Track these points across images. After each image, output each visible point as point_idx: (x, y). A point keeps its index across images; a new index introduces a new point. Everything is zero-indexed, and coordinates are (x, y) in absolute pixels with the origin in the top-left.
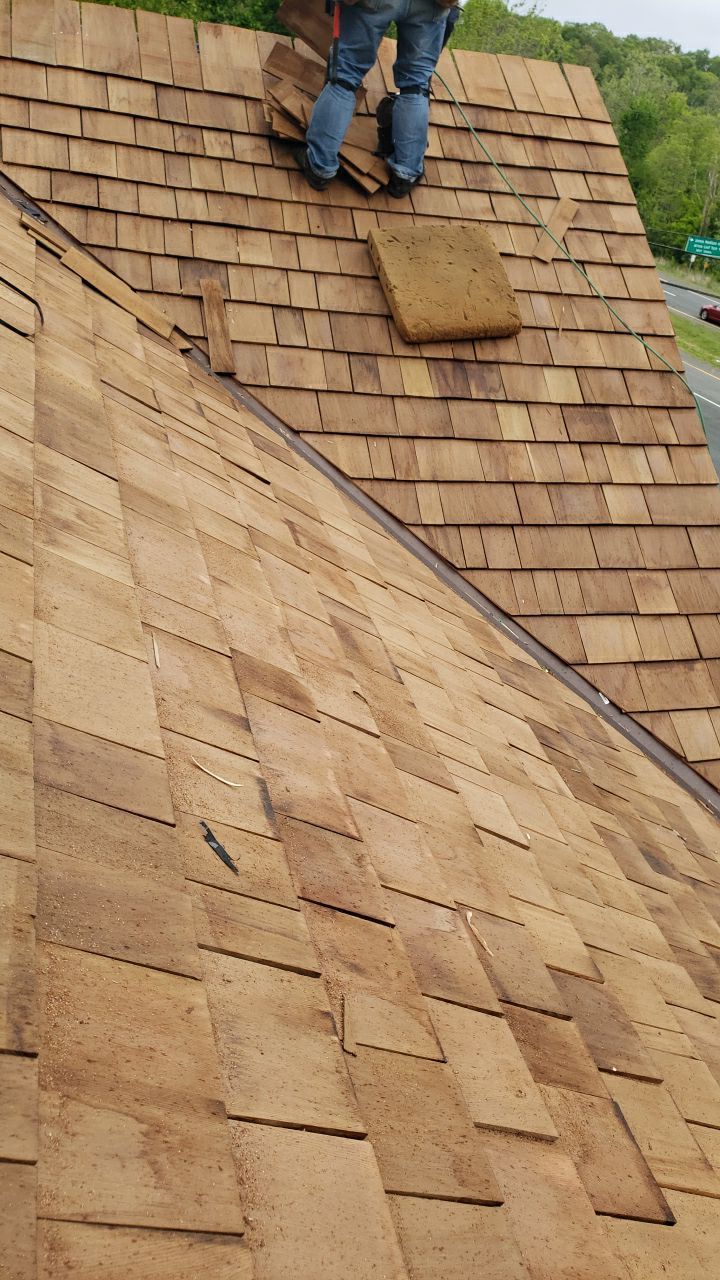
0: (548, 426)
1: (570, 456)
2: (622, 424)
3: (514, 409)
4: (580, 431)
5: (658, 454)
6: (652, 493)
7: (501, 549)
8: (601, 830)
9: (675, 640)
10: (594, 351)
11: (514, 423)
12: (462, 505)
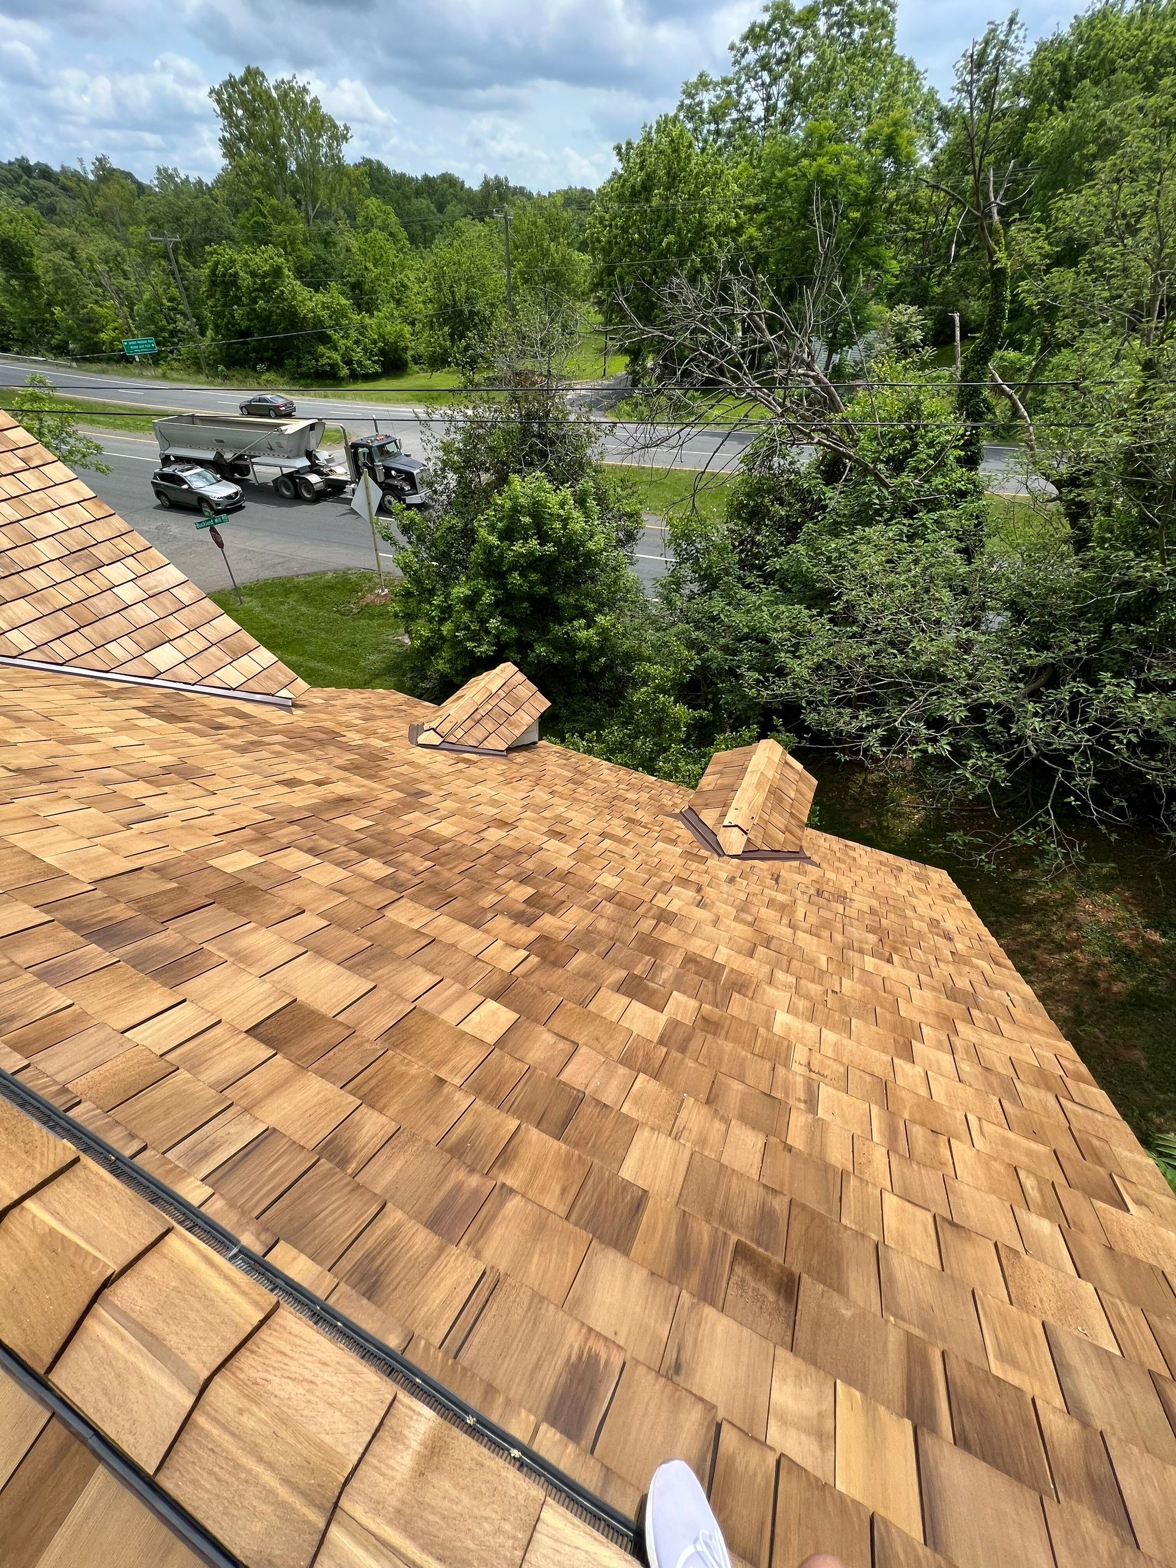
0: (57, 572)
1: (80, 581)
2: (101, 553)
3: (32, 571)
4: (79, 567)
5: (129, 561)
6: (139, 582)
7: (78, 643)
8: (185, 729)
9: (195, 642)
10: (55, 522)
11: (36, 579)
12: (38, 633)
